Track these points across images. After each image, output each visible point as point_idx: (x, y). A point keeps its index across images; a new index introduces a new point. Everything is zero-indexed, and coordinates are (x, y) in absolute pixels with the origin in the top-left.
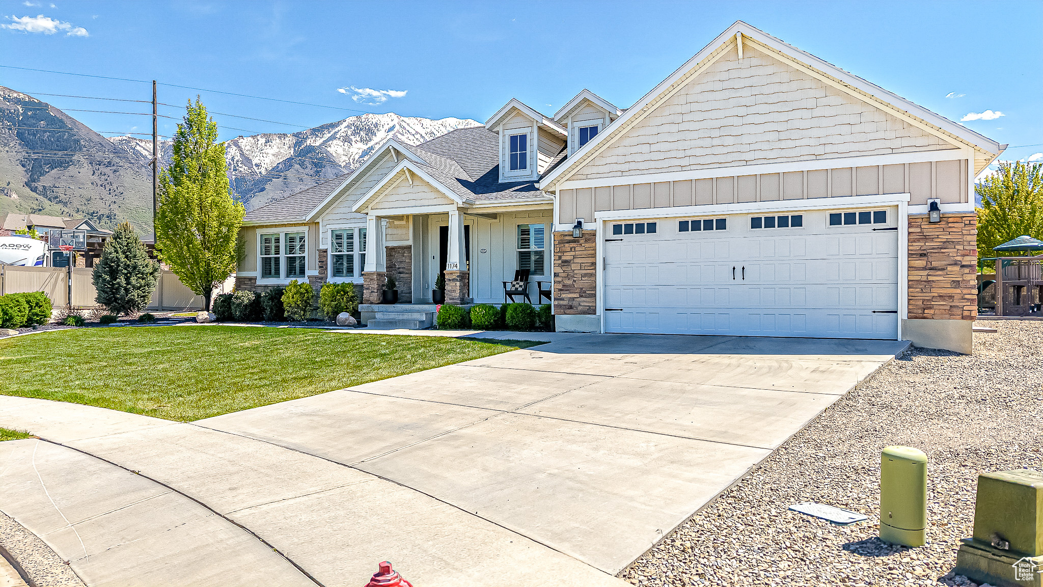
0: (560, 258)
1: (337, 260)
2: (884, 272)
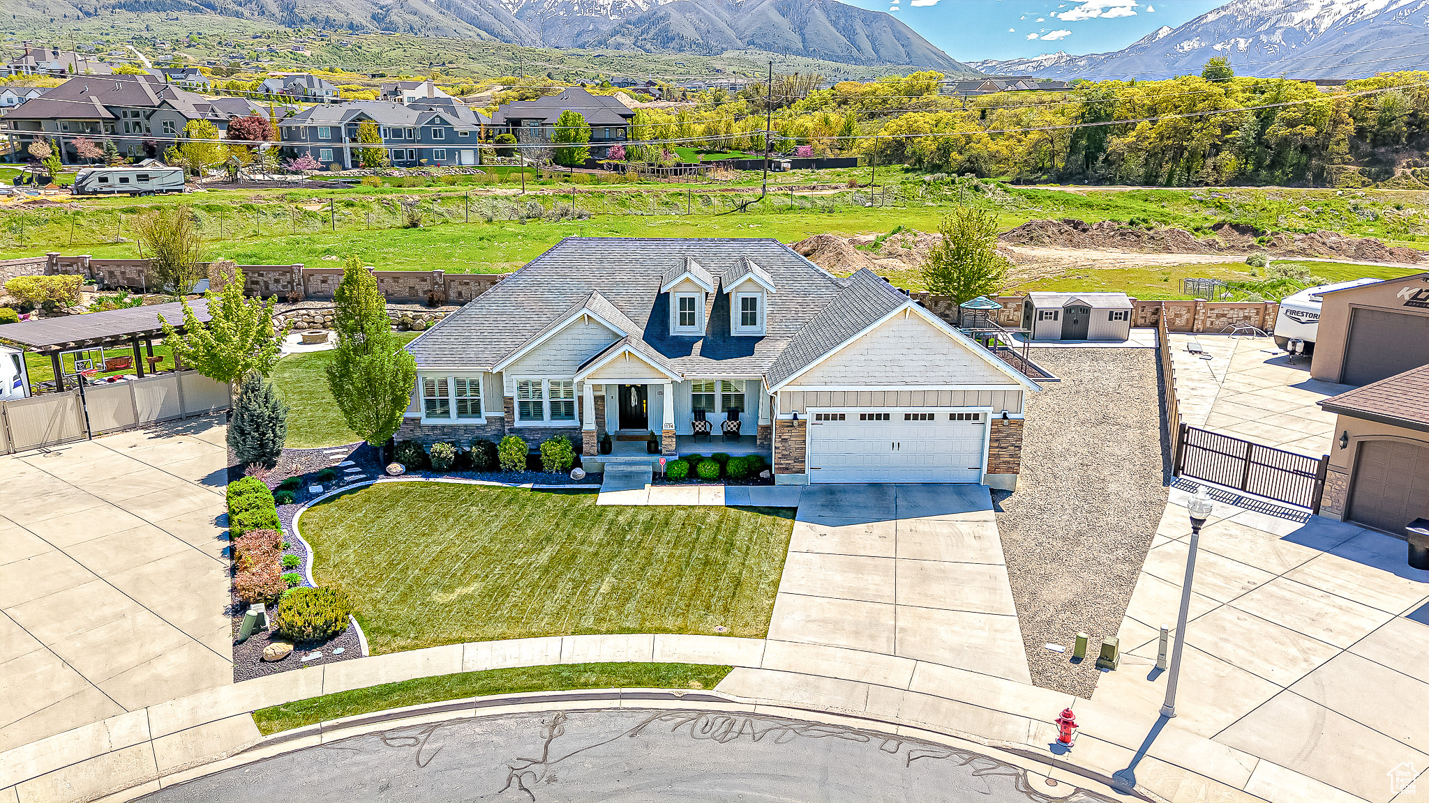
0: (780, 436)
1: (523, 405)
2: (975, 447)
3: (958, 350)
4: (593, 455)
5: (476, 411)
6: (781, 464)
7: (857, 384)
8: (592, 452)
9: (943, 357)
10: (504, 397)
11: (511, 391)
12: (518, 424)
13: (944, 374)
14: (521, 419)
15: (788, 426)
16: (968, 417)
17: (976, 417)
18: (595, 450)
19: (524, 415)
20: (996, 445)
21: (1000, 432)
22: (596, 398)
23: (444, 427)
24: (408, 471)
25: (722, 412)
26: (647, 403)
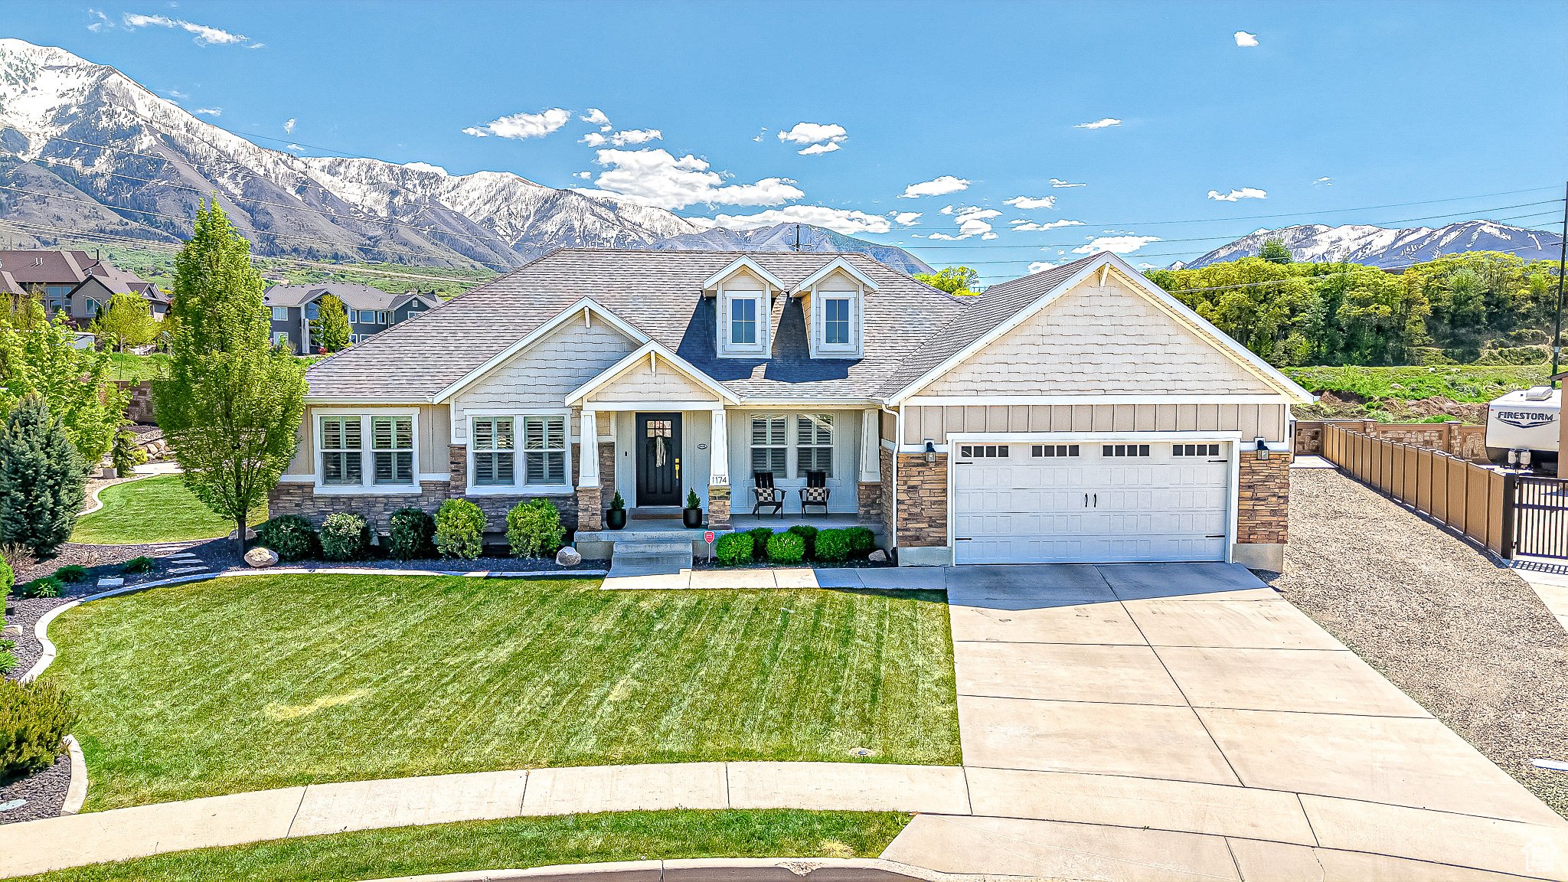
0: (905, 483)
1: (483, 459)
2: (1216, 500)
3: (1182, 339)
4: (593, 530)
5: (405, 475)
6: (908, 530)
7: (1027, 393)
8: (592, 524)
9: (1160, 349)
10: (451, 447)
11: (463, 435)
12: (471, 490)
13: (1164, 377)
14: (477, 483)
15: (918, 465)
16: (1202, 450)
17: (1214, 450)
18: (597, 521)
19: (483, 475)
20: (1248, 494)
21: (1254, 472)
22: (601, 446)
23: (351, 498)
24: (283, 561)
25: (798, 476)
26: (680, 464)
